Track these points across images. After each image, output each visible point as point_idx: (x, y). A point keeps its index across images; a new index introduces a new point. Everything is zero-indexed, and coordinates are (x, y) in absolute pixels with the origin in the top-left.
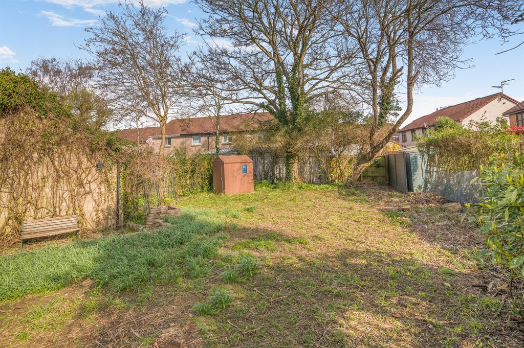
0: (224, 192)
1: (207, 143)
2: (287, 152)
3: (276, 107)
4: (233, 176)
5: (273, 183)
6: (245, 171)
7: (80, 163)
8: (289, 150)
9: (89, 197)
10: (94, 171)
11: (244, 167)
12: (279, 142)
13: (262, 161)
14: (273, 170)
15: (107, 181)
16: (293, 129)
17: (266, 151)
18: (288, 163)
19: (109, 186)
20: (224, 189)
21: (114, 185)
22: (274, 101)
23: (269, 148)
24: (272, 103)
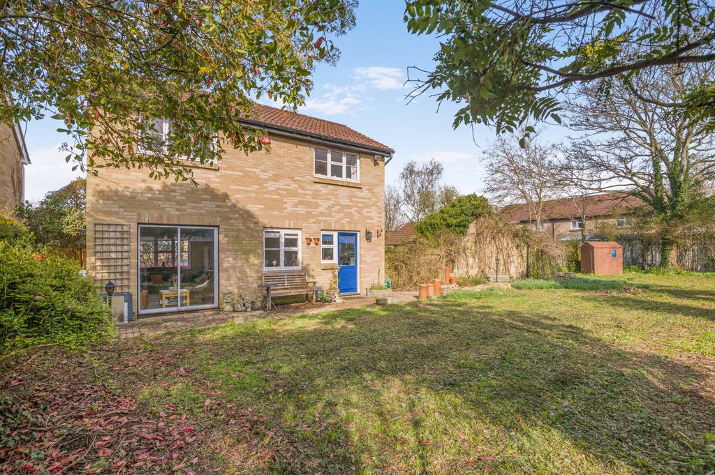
0: (594, 272)
1: (552, 229)
2: (663, 239)
3: (650, 194)
4: (602, 259)
5: (643, 269)
6: (614, 255)
7: (508, 244)
8: (666, 237)
9: (512, 264)
10: (514, 248)
11: (613, 252)
12: (653, 229)
13: (630, 248)
14: (643, 256)
15: (522, 255)
16: (672, 218)
17: (635, 238)
18: (664, 250)
19: (522, 259)
20: (594, 270)
21: (525, 259)
22: (648, 188)
23: (642, 235)
24: (645, 189)
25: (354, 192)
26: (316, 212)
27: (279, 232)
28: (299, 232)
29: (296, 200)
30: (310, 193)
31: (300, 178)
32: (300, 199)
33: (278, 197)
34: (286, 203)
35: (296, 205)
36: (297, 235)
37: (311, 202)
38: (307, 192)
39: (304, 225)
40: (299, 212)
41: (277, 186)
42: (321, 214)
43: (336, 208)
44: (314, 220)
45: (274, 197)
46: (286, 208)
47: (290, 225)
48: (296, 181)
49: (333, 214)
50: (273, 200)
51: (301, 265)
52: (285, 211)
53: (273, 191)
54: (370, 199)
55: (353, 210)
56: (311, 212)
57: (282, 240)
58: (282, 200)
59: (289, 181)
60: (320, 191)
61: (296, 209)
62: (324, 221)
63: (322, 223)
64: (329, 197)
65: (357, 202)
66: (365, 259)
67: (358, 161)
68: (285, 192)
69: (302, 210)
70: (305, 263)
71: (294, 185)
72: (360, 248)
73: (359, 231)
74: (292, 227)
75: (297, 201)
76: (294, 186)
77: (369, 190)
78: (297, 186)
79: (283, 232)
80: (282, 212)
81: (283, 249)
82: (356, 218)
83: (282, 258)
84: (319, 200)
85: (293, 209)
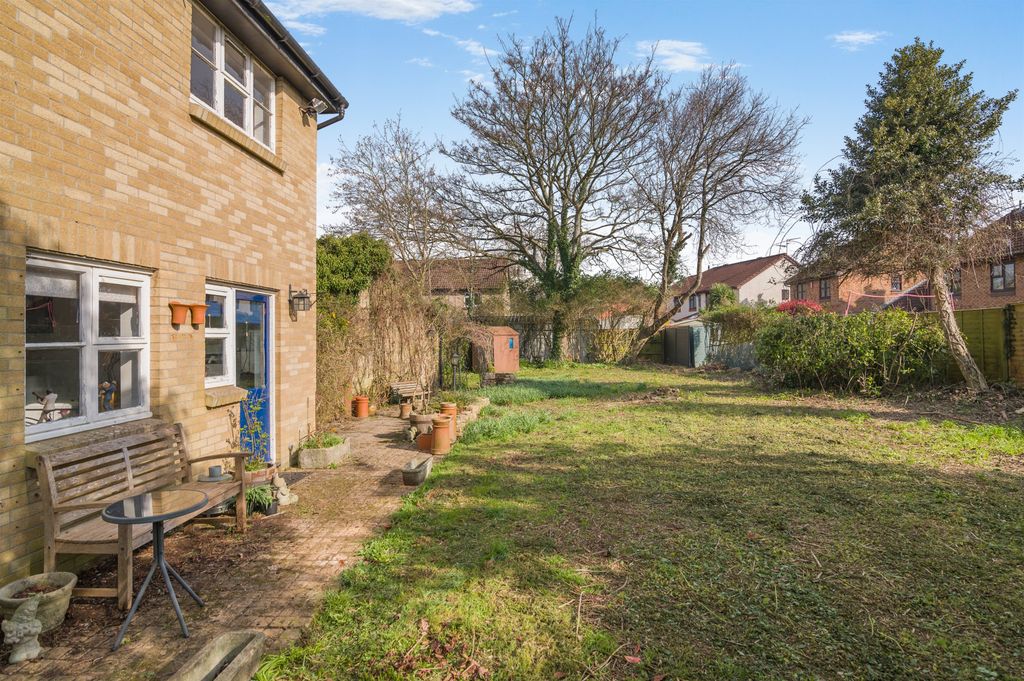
4: (501, 351)
6: (512, 345)
7: (415, 329)
10: (424, 336)
11: (510, 340)
15: (433, 348)
18: (556, 337)
19: (434, 354)
21: (437, 354)
25: (269, 181)
26: (195, 217)
27: (76, 276)
28: (144, 282)
29: (145, 161)
30: (181, 149)
31: (155, 89)
32: (155, 163)
33: (87, 132)
34: (111, 164)
35: (143, 180)
36: (136, 291)
37: (182, 182)
38: (172, 144)
39: (163, 258)
40: (152, 208)
41: (86, 90)
42: (207, 228)
43: (238, 217)
44: (190, 245)
45: (70, 125)
46: (112, 186)
47: (123, 252)
48: (143, 93)
49: (232, 234)
50: (69, 139)
51: (148, 399)
52: (108, 193)
53: (68, 100)
54: (294, 206)
55: (269, 231)
56: (183, 214)
57: (91, 307)
58: (101, 152)
59: (123, 86)
60: (205, 153)
61: (143, 195)
62: (214, 252)
63: (208, 257)
64: (224, 177)
65: (275, 209)
66: (288, 367)
67: (272, 96)
68: (111, 123)
69: (158, 202)
70: (164, 392)
71: (139, 107)
72: (278, 337)
73: (276, 291)
74: (131, 260)
75: (145, 167)
76: (136, 108)
77: (295, 183)
78: (146, 112)
79: (94, 277)
80: (100, 196)
81: (92, 342)
82: (274, 255)
83: (90, 378)
84: (203, 183)
85: (132, 191)
